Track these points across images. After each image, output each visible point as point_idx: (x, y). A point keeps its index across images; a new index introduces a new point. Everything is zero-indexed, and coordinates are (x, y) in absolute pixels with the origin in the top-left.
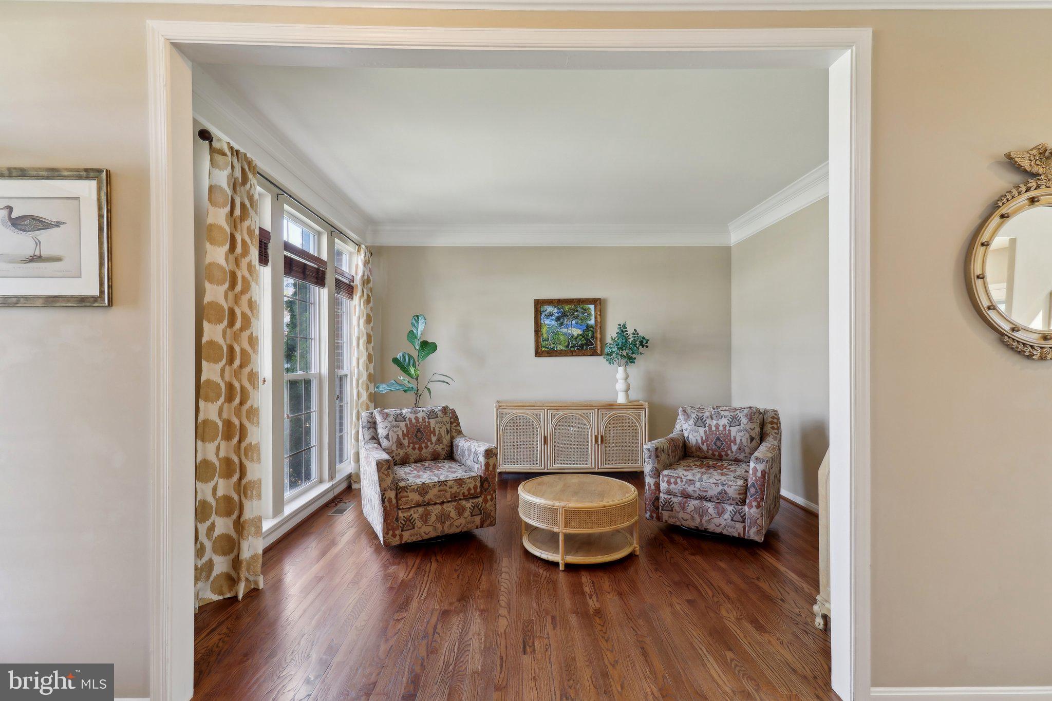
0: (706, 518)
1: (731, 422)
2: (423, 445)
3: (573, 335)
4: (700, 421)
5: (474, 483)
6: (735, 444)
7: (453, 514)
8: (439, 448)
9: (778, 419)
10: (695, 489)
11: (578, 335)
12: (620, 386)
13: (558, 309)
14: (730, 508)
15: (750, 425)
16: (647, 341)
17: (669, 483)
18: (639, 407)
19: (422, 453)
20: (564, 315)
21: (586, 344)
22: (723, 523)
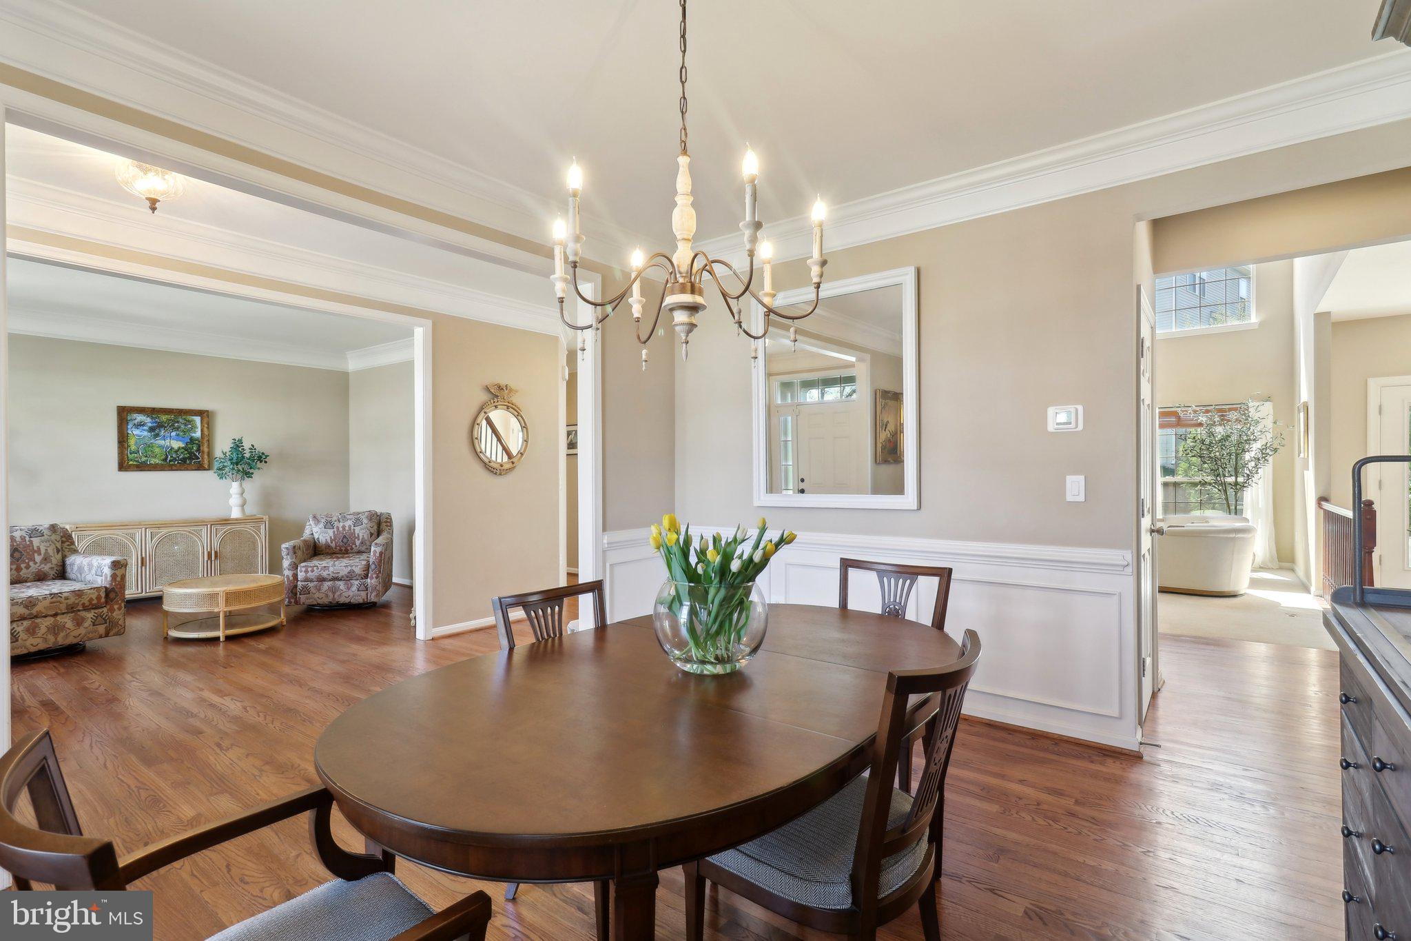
0: (338, 593)
1: (355, 523)
3: (172, 448)
4: (329, 524)
5: (97, 594)
6: (359, 540)
7: (71, 625)
8: (46, 568)
9: (391, 519)
10: (329, 573)
11: (179, 448)
13: (152, 418)
14: (357, 582)
15: (372, 524)
16: (267, 456)
17: (306, 572)
18: (260, 520)
20: (160, 426)
21: (190, 458)
22: (351, 594)
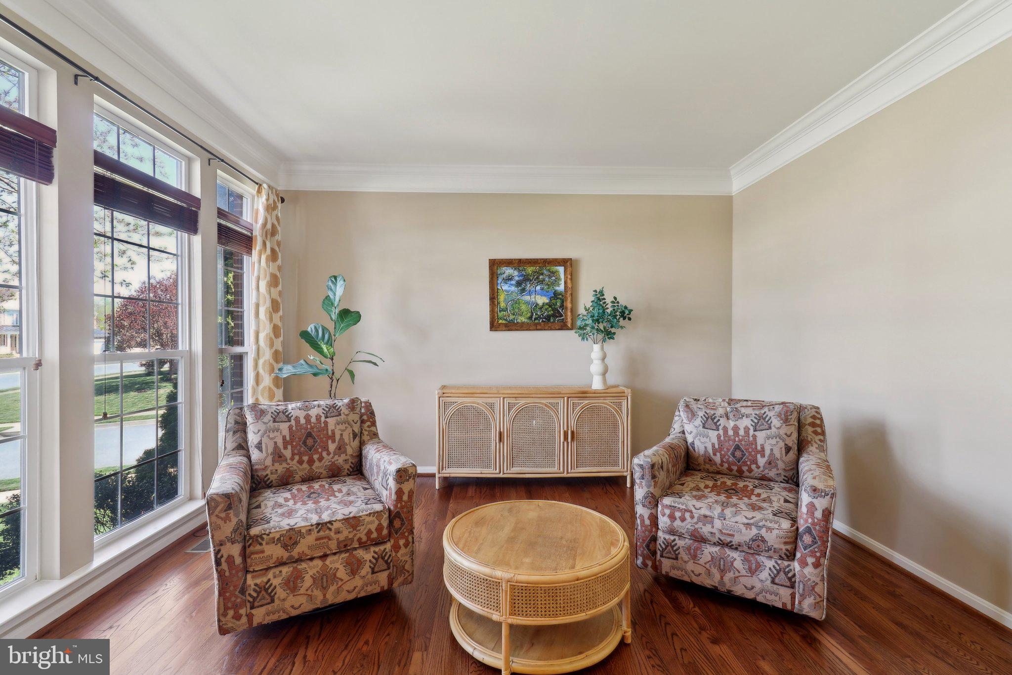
0: (730, 575)
1: (756, 424)
2: (316, 457)
3: (537, 305)
4: (710, 422)
5: (377, 522)
6: (763, 456)
7: (342, 573)
8: (340, 460)
9: (821, 419)
10: (714, 531)
11: (544, 304)
12: (596, 367)
13: (519, 271)
14: (770, 564)
15: (785, 430)
16: (630, 311)
17: (672, 517)
18: (621, 395)
19: (314, 467)
20: (526, 279)
21: (554, 316)
22: (758, 585)
